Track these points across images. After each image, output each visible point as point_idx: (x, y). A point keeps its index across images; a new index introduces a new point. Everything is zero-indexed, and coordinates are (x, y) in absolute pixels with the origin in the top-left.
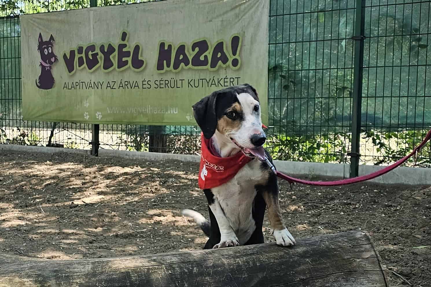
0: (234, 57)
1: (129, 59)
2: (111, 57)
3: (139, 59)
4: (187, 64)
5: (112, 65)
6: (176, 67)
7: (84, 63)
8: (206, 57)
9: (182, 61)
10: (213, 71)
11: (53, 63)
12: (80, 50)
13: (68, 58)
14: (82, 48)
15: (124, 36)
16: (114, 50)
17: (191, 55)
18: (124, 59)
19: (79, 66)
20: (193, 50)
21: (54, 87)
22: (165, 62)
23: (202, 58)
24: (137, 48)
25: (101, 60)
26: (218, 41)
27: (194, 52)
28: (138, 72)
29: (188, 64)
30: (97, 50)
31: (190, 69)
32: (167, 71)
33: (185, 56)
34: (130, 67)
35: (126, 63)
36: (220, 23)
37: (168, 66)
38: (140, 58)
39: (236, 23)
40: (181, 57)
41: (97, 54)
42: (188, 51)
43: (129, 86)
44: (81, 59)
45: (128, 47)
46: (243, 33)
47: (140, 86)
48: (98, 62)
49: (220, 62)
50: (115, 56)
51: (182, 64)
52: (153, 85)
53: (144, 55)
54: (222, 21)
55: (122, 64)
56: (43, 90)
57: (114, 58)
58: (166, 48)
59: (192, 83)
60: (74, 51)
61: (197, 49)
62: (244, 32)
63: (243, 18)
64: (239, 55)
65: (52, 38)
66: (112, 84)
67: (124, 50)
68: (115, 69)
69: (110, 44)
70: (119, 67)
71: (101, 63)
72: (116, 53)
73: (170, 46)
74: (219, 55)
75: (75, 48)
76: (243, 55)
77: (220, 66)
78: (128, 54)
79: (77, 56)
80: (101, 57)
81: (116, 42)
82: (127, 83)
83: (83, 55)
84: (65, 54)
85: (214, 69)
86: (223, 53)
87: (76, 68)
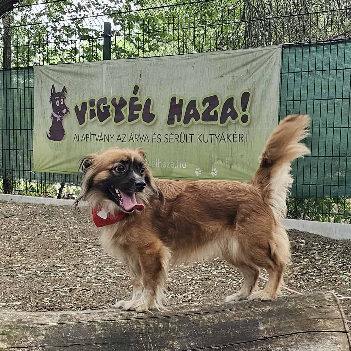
0: (244, 113)
1: (141, 113)
2: (122, 110)
3: (150, 113)
4: (197, 119)
5: (123, 118)
6: (186, 122)
7: (95, 116)
8: (216, 112)
9: (192, 116)
10: (223, 127)
11: (64, 114)
12: (92, 103)
13: (80, 110)
14: (94, 100)
15: (136, 89)
16: (125, 103)
17: (201, 110)
18: (135, 113)
19: (90, 119)
20: (204, 105)
21: (64, 139)
22: (176, 116)
23: (212, 113)
24: (149, 101)
25: (112, 112)
26: (228, 97)
27: (205, 107)
28: (148, 126)
29: (199, 119)
30: (109, 103)
31: (200, 124)
32: (177, 126)
33: (196, 111)
34: (140, 120)
36: (231, 79)
37: (179, 120)
39: (247, 79)
40: (192, 112)
41: (109, 107)
42: (199, 106)
43: (139, 139)
44: (92, 112)
45: (139, 100)
46: (253, 90)
47: (150, 139)
48: (110, 115)
49: (230, 118)
50: (127, 108)
51: (193, 119)
52: (163, 139)
53: (155, 108)
54: (233, 77)
55: (132, 118)
56: (54, 141)
57: (125, 111)
58: (177, 102)
59: (201, 138)
60: (86, 103)
61: (207, 105)
62: (255, 89)
63: (254, 74)
64: (249, 112)
65: (64, 89)
66: (122, 137)
67: (136, 103)
68: (126, 122)
69: (122, 97)
70: (129, 121)
71: (112, 116)
72: (128, 106)
73: (181, 101)
74: (229, 110)
75: (87, 100)
76: (253, 111)
77: (230, 122)
78: (139, 107)
79: (89, 108)
80: (112, 110)
81: (128, 95)
82: (137, 137)
83: (95, 108)
84: (77, 105)
85: (223, 125)
86: (233, 109)
87: (87, 121)
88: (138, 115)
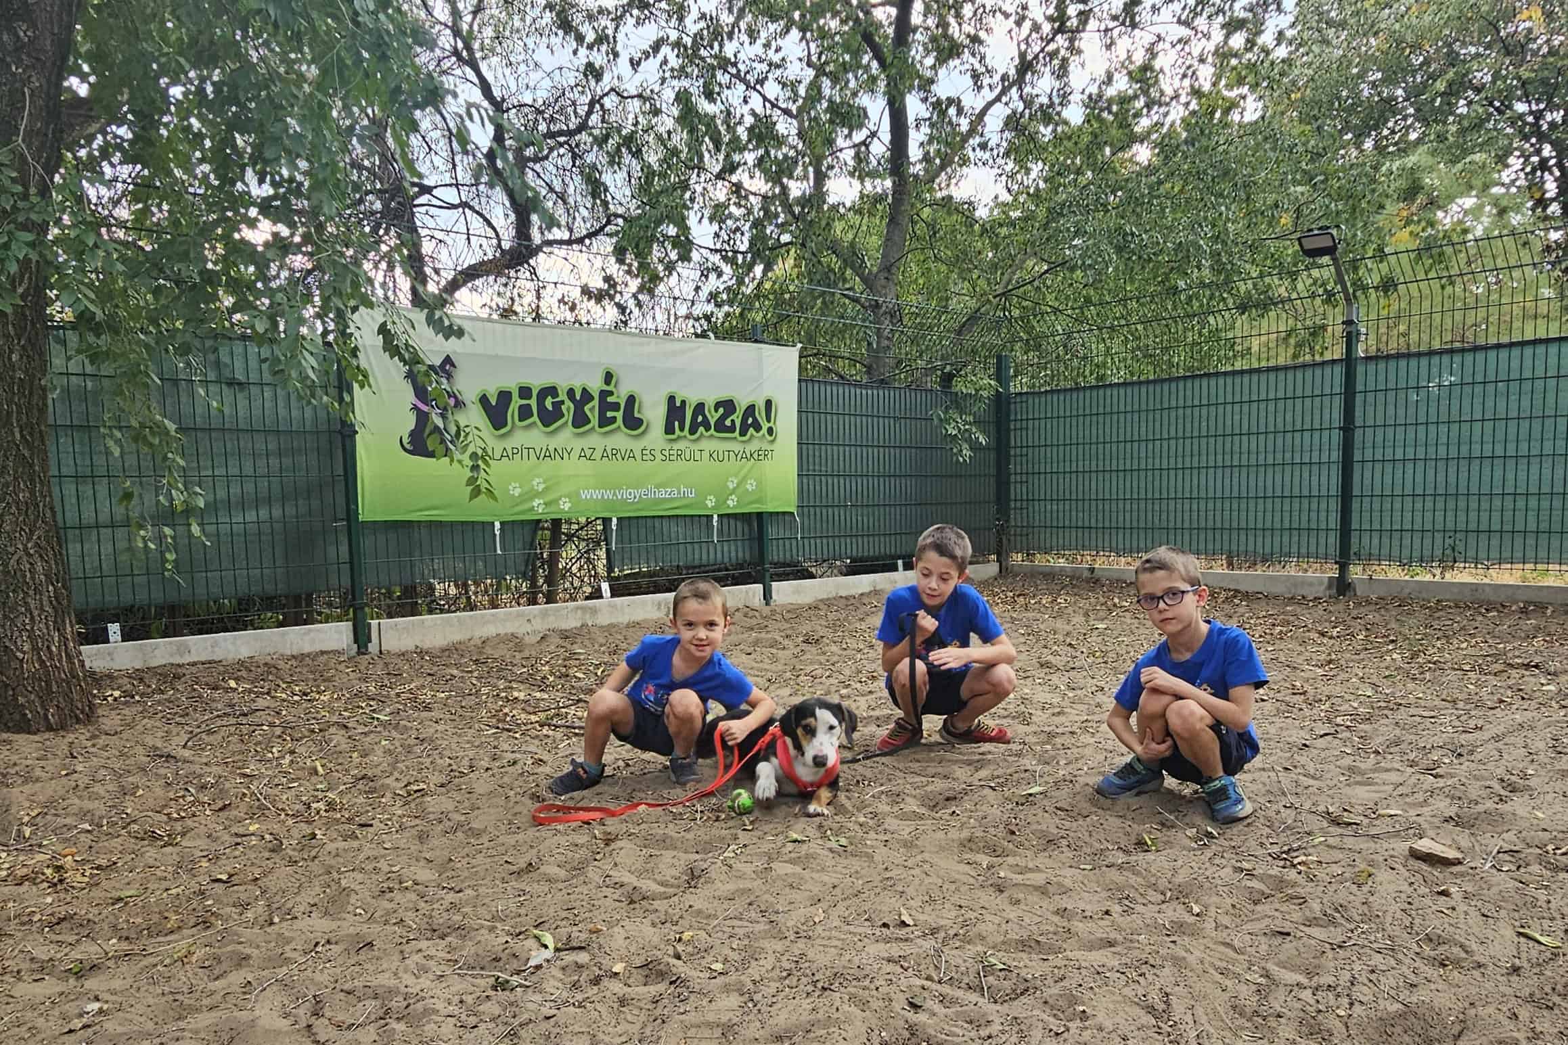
0: (768, 425)
1: (619, 415)
2: (587, 408)
5: (589, 421)
6: (693, 431)
7: (532, 415)
8: (733, 421)
9: (701, 424)
10: (743, 442)
12: (525, 392)
13: (494, 403)
14: (529, 389)
15: (609, 378)
16: (592, 398)
17: (713, 418)
18: (609, 414)
19: (520, 420)
20: (716, 411)
22: (676, 423)
23: (728, 423)
24: (631, 400)
25: (569, 412)
26: (746, 403)
27: (717, 414)
28: (632, 436)
29: (709, 429)
30: (563, 396)
31: (712, 436)
32: (679, 437)
33: (705, 416)
34: (619, 427)
35: (614, 419)
37: (682, 429)
38: (636, 415)
40: (700, 419)
41: (562, 402)
42: (709, 412)
43: (618, 456)
44: (524, 409)
45: (615, 395)
47: (638, 456)
48: (563, 415)
49: (752, 429)
50: (594, 407)
51: (701, 429)
52: (659, 457)
53: (644, 410)
55: (604, 422)
57: (592, 410)
58: (678, 404)
59: (715, 455)
60: (509, 392)
61: (721, 410)
64: (773, 425)
65: (448, 360)
66: (588, 453)
67: (609, 399)
68: (593, 428)
69: (584, 389)
70: (600, 426)
71: (569, 417)
72: (596, 402)
73: (683, 402)
74: (750, 421)
75: (512, 386)
76: (777, 423)
77: (752, 435)
78: (615, 407)
79: (516, 402)
80: (568, 407)
81: (595, 386)
82: (615, 453)
83: (533, 403)
84: (484, 396)
85: (744, 438)
86: (755, 419)
87: (513, 422)
88: (615, 418)
